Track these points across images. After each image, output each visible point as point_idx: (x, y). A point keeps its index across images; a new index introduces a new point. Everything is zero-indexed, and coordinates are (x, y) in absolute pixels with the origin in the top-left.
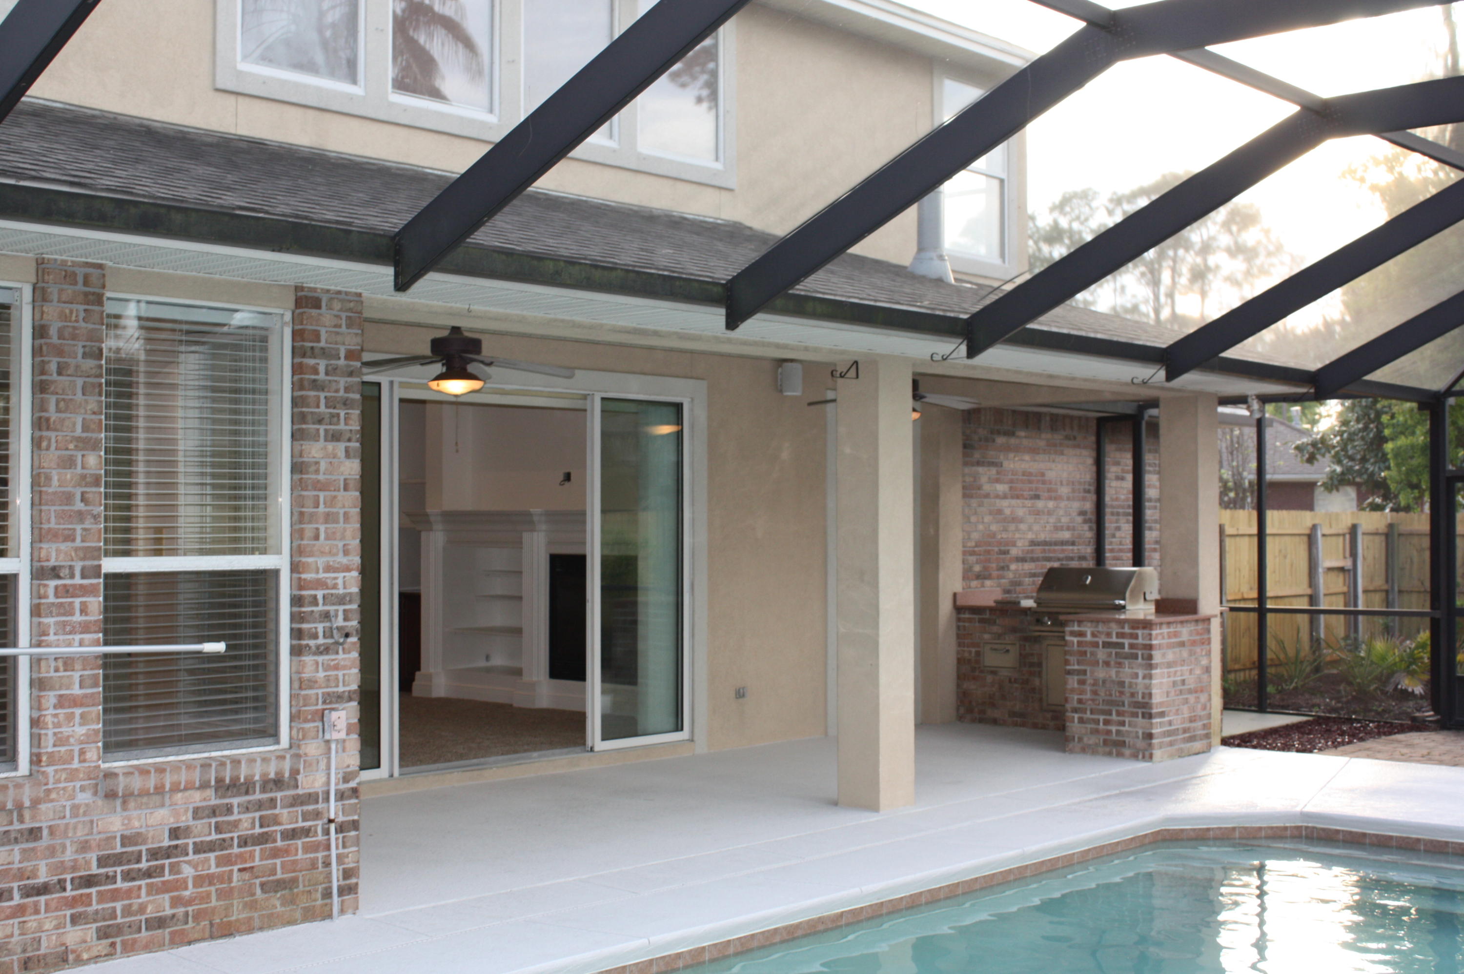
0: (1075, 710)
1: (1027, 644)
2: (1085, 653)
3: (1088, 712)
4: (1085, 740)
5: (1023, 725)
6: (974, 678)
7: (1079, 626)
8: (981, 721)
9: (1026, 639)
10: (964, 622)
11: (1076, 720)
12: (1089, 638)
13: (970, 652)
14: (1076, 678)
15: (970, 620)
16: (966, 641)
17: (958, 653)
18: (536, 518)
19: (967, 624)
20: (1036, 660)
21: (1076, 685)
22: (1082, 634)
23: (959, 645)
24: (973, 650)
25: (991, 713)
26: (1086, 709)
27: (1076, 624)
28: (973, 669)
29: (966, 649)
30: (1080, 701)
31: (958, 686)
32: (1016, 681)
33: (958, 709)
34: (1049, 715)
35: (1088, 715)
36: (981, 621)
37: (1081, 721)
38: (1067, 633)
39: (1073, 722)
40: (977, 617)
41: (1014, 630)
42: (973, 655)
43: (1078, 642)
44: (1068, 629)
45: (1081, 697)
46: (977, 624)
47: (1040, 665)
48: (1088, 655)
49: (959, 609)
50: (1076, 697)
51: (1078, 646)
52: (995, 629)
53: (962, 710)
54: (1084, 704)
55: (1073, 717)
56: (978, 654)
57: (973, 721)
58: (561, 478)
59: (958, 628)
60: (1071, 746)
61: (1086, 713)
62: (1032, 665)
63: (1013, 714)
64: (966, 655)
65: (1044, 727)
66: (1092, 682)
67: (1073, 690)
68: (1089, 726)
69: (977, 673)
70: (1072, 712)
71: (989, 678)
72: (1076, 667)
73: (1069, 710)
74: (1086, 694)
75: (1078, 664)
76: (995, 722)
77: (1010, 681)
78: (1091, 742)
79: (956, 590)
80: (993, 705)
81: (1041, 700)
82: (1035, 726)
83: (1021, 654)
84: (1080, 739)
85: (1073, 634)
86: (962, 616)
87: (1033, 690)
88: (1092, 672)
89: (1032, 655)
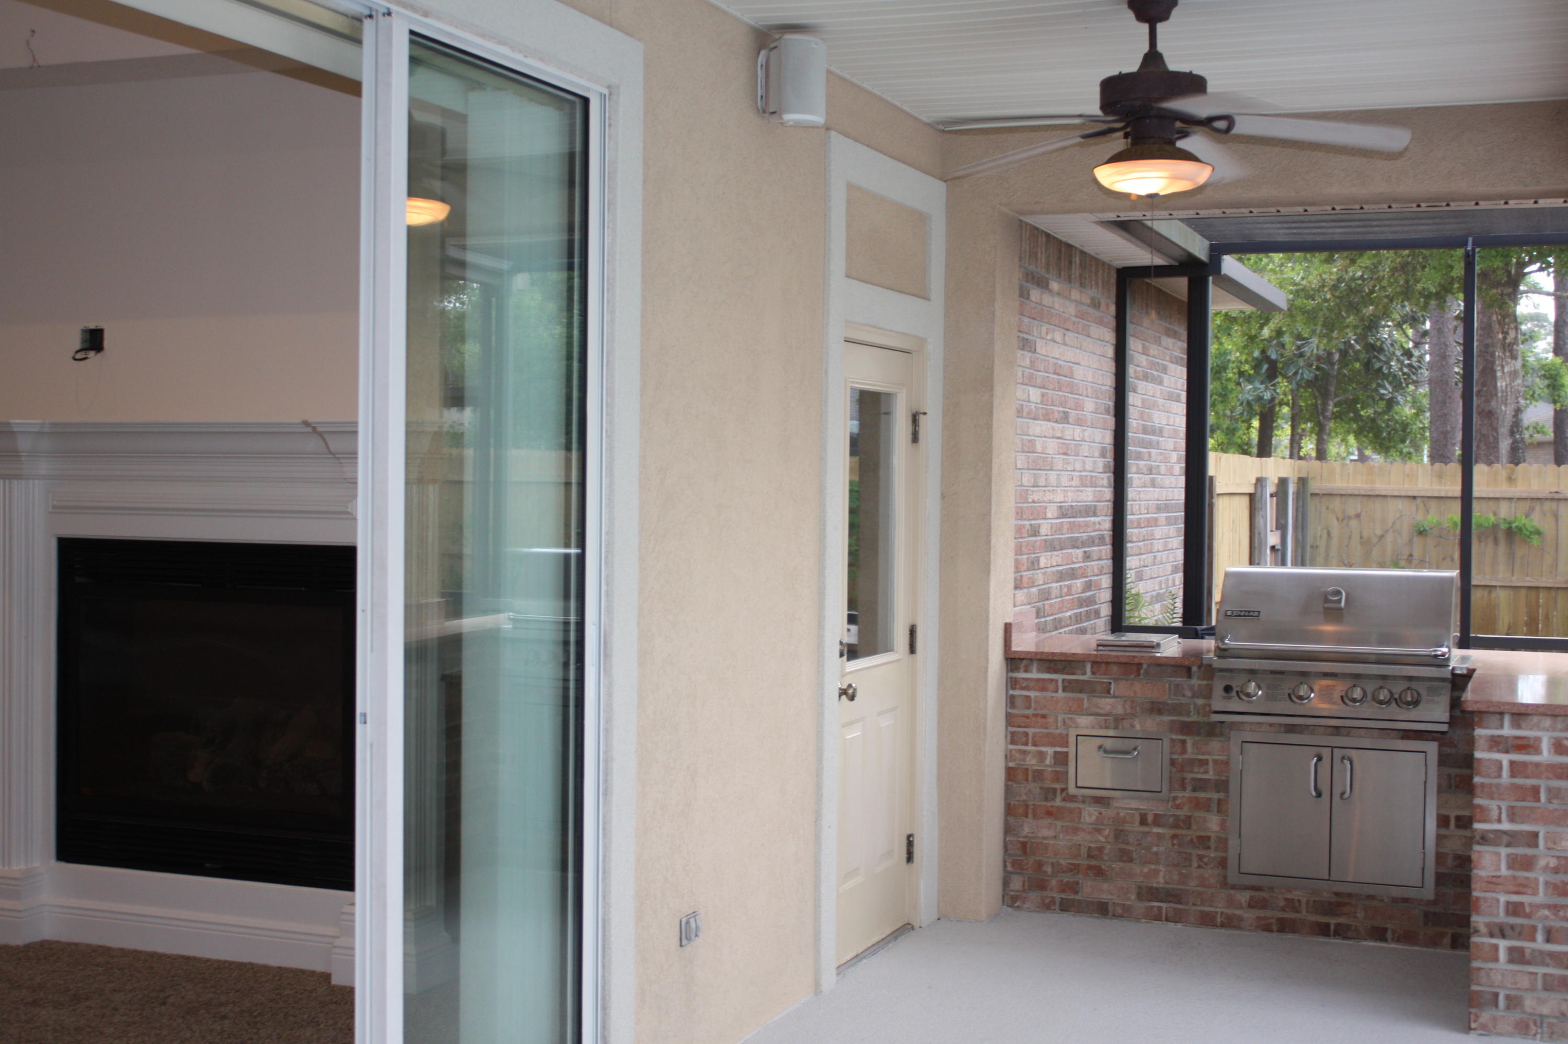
0: (1501, 931)
1: (1190, 741)
2: (1536, 791)
3: (1540, 937)
4: (1529, 1003)
5: (1177, 917)
6: (1049, 813)
7: (1516, 725)
8: (1065, 907)
9: (1187, 728)
10: (1026, 688)
11: (1502, 955)
12: (1546, 755)
13: (1041, 756)
14: (1504, 851)
15: (1042, 685)
16: (1031, 731)
17: (1008, 757)
18: (24, 444)
19: (1032, 694)
20: (1211, 775)
21: (1504, 871)
22: (1523, 746)
23: (1013, 739)
24: (1050, 750)
25: (1090, 889)
26: (1534, 929)
27: (1507, 719)
28: (1049, 794)
29: (1030, 748)
30: (1515, 909)
31: (1008, 830)
32: (1158, 820)
33: (1006, 883)
34: (1243, 897)
35: (1540, 943)
36: (1068, 687)
37: (1517, 956)
38: (1480, 743)
39: (1496, 960)
40: (1059, 677)
41: (1156, 708)
42: (1049, 761)
43: (1512, 763)
44: (1479, 732)
45: (1515, 898)
46: (1060, 694)
47: (1222, 785)
48: (1543, 797)
49: (1013, 661)
50: (1503, 898)
51: (1513, 775)
52: (1106, 704)
53: (1017, 883)
54: (1528, 916)
55: (1496, 948)
56: (1061, 759)
57: (1047, 906)
58: (76, 342)
59: (1011, 701)
60: (1485, 1016)
61: (1533, 939)
62: (1200, 785)
63: (1149, 893)
64: (1031, 762)
65: (1230, 923)
66: (1553, 863)
67: (1493, 883)
68: (1541, 970)
69: (1058, 802)
70: (1492, 935)
71: (1090, 814)
72: (1506, 826)
73: (1483, 929)
74: (1535, 893)
75: (1512, 820)
76: (1102, 909)
77: (1143, 822)
78: (1545, 1010)
79: (1008, 621)
80: (1099, 872)
81: (1223, 863)
82: (1207, 920)
83: (1173, 763)
84: (1514, 1002)
85: (1496, 743)
86: (1021, 675)
87: (1204, 841)
88: (1553, 840)
89: (1204, 763)
